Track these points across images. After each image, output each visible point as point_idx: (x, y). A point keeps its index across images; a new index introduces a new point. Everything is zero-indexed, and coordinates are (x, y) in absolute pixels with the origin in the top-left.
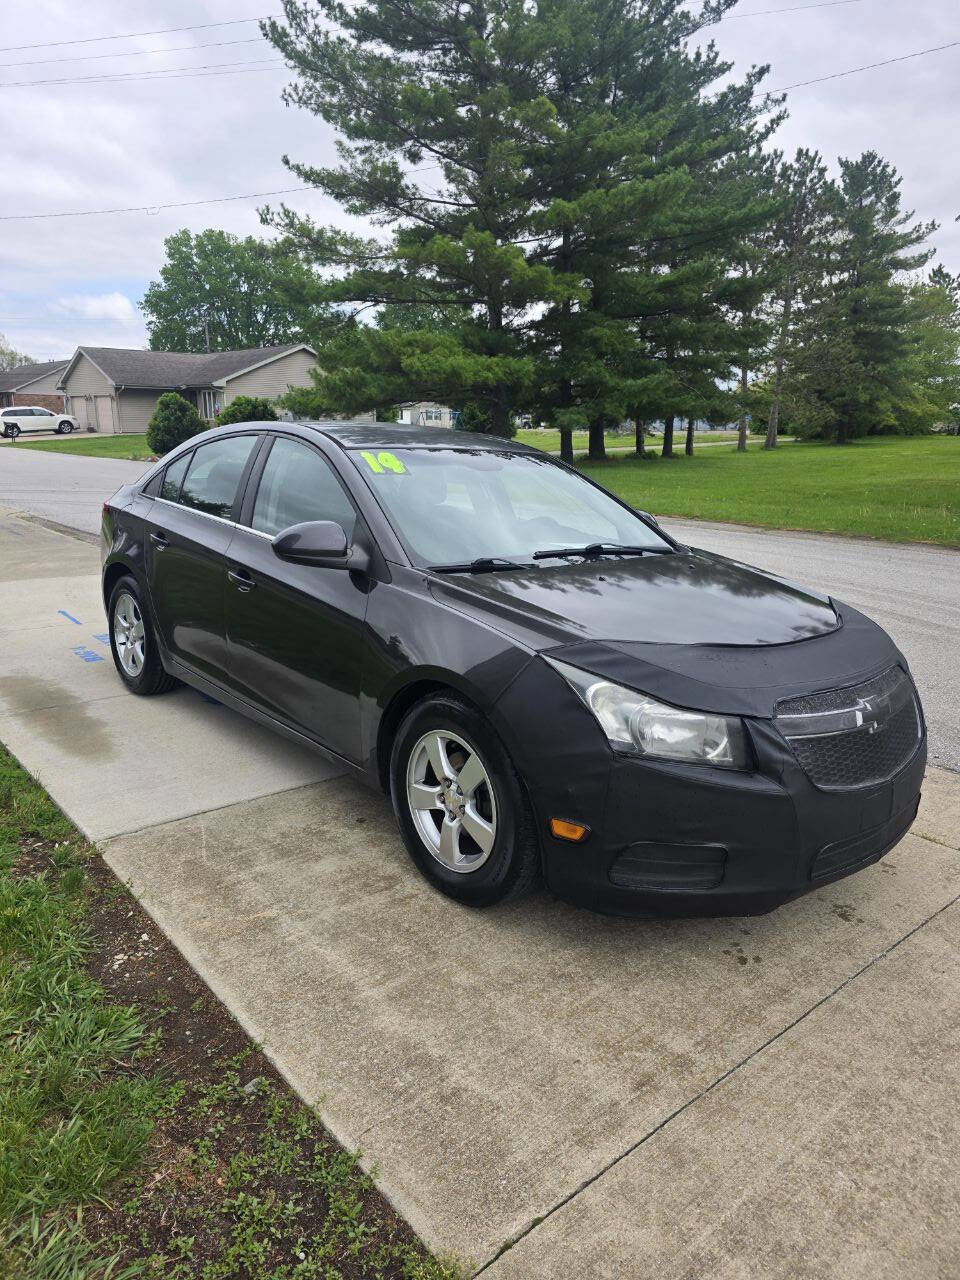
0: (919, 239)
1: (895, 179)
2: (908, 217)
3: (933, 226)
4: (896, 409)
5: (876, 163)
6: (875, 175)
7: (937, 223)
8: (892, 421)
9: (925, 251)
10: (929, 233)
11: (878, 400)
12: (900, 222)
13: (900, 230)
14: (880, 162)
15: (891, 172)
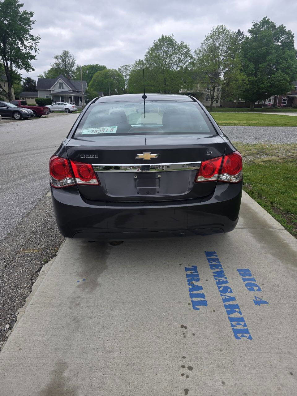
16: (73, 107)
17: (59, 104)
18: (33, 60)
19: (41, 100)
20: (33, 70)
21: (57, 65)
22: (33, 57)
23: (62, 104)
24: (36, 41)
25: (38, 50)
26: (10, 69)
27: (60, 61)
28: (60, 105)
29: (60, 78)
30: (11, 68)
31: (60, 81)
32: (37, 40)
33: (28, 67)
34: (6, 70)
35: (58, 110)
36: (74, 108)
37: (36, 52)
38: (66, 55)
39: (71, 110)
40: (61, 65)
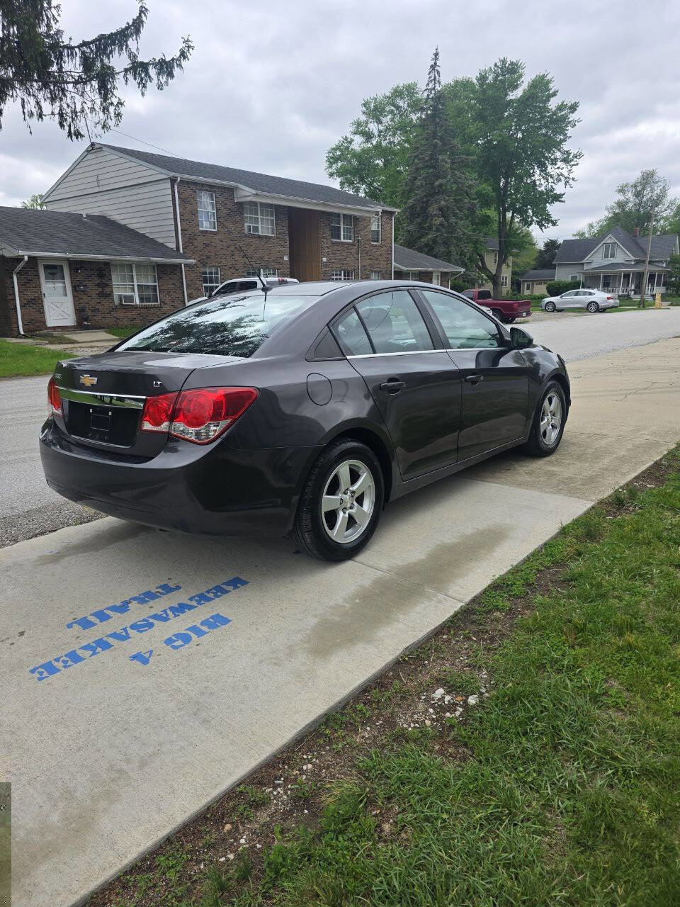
16: (608, 298)
17: (577, 294)
18: (557, 204)
19: (559, 285)
20: (554, 224)
21: (621, 205)
22: (557, 198)
23: (585, 294)
24: (572, 163)
25: (571, 181)
26: (508, 227)
27: (630, 195)
28: (580, 295)
29: (610, 235)
30: (510, 226)
31: (609, 242)
32: (575, 159)
33: (545, 220)
34: (500, 231)
35: (572, 306)
36: (611, 301)
37: (568, 186)
38: (648, 178)
39: (602, 305)
40: (630, 205)
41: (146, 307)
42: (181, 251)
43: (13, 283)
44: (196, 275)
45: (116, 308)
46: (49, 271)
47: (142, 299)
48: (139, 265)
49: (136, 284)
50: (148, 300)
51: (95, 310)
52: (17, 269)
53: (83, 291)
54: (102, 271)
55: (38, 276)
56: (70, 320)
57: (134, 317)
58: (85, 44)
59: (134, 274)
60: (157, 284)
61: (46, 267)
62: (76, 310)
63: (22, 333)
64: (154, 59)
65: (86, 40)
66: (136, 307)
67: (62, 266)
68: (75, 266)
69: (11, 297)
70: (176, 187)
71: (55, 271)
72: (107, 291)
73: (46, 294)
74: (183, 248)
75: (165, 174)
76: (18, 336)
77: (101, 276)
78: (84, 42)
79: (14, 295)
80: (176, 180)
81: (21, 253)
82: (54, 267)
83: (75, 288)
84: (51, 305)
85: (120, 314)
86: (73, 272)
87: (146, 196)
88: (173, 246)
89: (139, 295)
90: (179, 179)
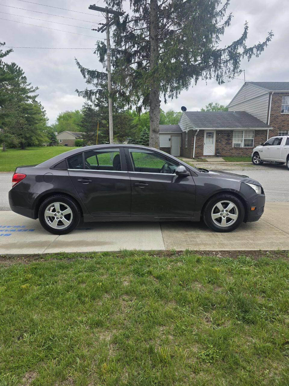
0: (34, 91)
1: (23, 72)
2: (29, 84)
3: (37, 88)
4: (37, 139)
5: (16, 66)
6: (17, 70)
7: (38, 87)
8: (37, 143)
9: (36, 95)
10: (36, 90)
11: (32, 136)
12: (28, 85)
13: (28, 87)
14: (17, 66)
15: (21, 70)
41: (246, 149)
42: (269, 124)
43: (194, 139)
44: (275, 134)
45: (232, 149)
46: (208, 135)
47: (245, 145)
48: (246, 131)
49: (243, 139)
50: (248, 145)
51: (223, 149)
52: (196, 134)
53: (220, 142)
54: (229, 135)
55: (203, 137)
56: (213, 153)
57: (240, 152)
58: (229, 47)
59: (244, 134)
60: (254, 139)
61: (207, 133)
62: (216, 149)
63: (194, 157)
64: (255, 45)
65: (229, 45)
66: (242, 149)
67: (213, 133)
68: (218, 132)
69: (193, 144)
70: (271, 96)
71: (210, 134)
72: (230, 142)
73: (205, 144)
74: (270, 123)
75: (268, 91)
76: (192, 158)
77: (228, 136)
78: (228, 46)
79: (194, 143)
80: (272, 93)
81: (197, 129)
82: (210, 133)
83: (217, 141)
84: (206, 147)
85: (234, 151)
86: (217, 135)
87: (260, 101)
88: (265, 122)
89: (244, 143)
90: (273, 93)
